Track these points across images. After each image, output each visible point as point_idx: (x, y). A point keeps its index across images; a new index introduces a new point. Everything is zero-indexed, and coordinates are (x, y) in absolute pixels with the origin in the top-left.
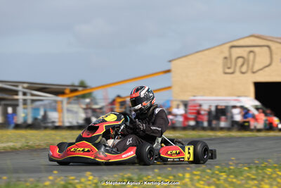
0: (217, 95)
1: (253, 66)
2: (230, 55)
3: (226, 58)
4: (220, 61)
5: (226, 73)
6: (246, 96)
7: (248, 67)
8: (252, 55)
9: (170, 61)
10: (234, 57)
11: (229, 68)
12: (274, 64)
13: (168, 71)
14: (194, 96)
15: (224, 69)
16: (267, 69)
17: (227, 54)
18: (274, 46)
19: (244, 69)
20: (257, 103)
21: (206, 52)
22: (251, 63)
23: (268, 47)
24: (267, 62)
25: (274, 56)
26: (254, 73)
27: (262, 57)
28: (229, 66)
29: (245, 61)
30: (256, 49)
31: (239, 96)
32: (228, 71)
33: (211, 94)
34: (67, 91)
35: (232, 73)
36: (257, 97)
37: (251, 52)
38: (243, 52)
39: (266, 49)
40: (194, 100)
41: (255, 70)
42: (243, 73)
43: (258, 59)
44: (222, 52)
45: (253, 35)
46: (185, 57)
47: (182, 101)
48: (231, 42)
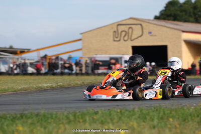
0: (109, 54)
1: (131, 36)
2: (118, 30)
3: (115, 32)
4: (111, 33)
5: (115, 41)
6: (127, 55)
7: (128, 37)
8: (131, 30)
9: (81, 34)
10: (120, 31)
11: (117, 38)
12: (144, 35)
13: (80, 40)
14: (96, 55)
15: (114, 39)
16: (139, 38)
17: (115, 29)
18: (144, 25)
19: (126, 38)
21: (103, 28)
22: (130, 35)
23: (141, 25)
24: (140, 34)
25: (144, 31)
26: (132, 40)
27: (137, 31)
28: (117, 36)
29: (127, 33)
30: (133, 26)
31: (123, 55)
32: (116, 39)
33: (106, 53)
34: (19, 52)
35: (119, 41)
37: (130, 28)
38: (125, 28)
39: (139, 26)
40: (95, 57)
41: (132, 39)
42: (125, 41)
44: (113, 28)
45: (131, 18)
46: (90, 31)
47: (88, 58)
48: (118, 22)
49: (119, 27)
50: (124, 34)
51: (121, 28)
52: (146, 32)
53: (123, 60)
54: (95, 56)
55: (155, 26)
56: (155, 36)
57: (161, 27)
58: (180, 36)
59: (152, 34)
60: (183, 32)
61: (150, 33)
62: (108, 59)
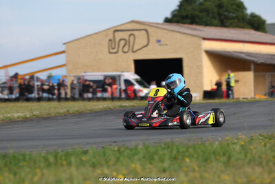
0: (104, 71)
2: (114, 37)
3: (110, 40)
4: (106, 43)
5: (110, 53)
6: (128, 71)
8: (132, 37)
9: (64, 44)
11: (113, 49)
12: (150, 44)
13: (63, 52)
14: (85, 72)
15: (109, 50)
16: (144, 49)
17: (111, 37)
18: (150, 30)
19: (126, 49)
20: (137, 77)
21: (94, 36)
22: (131, 44)
23: (146, 30)
24: (146, 43)
25: (151, 38)
26: (134, 52)
27: (141, 39)
29: (127, 42)
31: (122, 72)
32: (112, 51)
33: (98, 70)
35: (116, 53)
36: (137, 72)
38: (125, 35)
39: (144, 32)
40: (83, 76)
42: (125, 52)
43: (137, 41)
44: (107, 36)
45: (133, 22)
46: (77, 40)
47: (75, 77)
48: (115, 27)
49: (117, 33)
50: (123, 43)
51: (119, 35)
52: (153, 40)
53: (122, 79)
54: (83, 74)
55: (166, 31)
56: (166, 45)
57: (174, 33)
58: (200, 45)
59: (162, 43)
60: (204, 39)
61: (159, 41)
62: (101, 78)
